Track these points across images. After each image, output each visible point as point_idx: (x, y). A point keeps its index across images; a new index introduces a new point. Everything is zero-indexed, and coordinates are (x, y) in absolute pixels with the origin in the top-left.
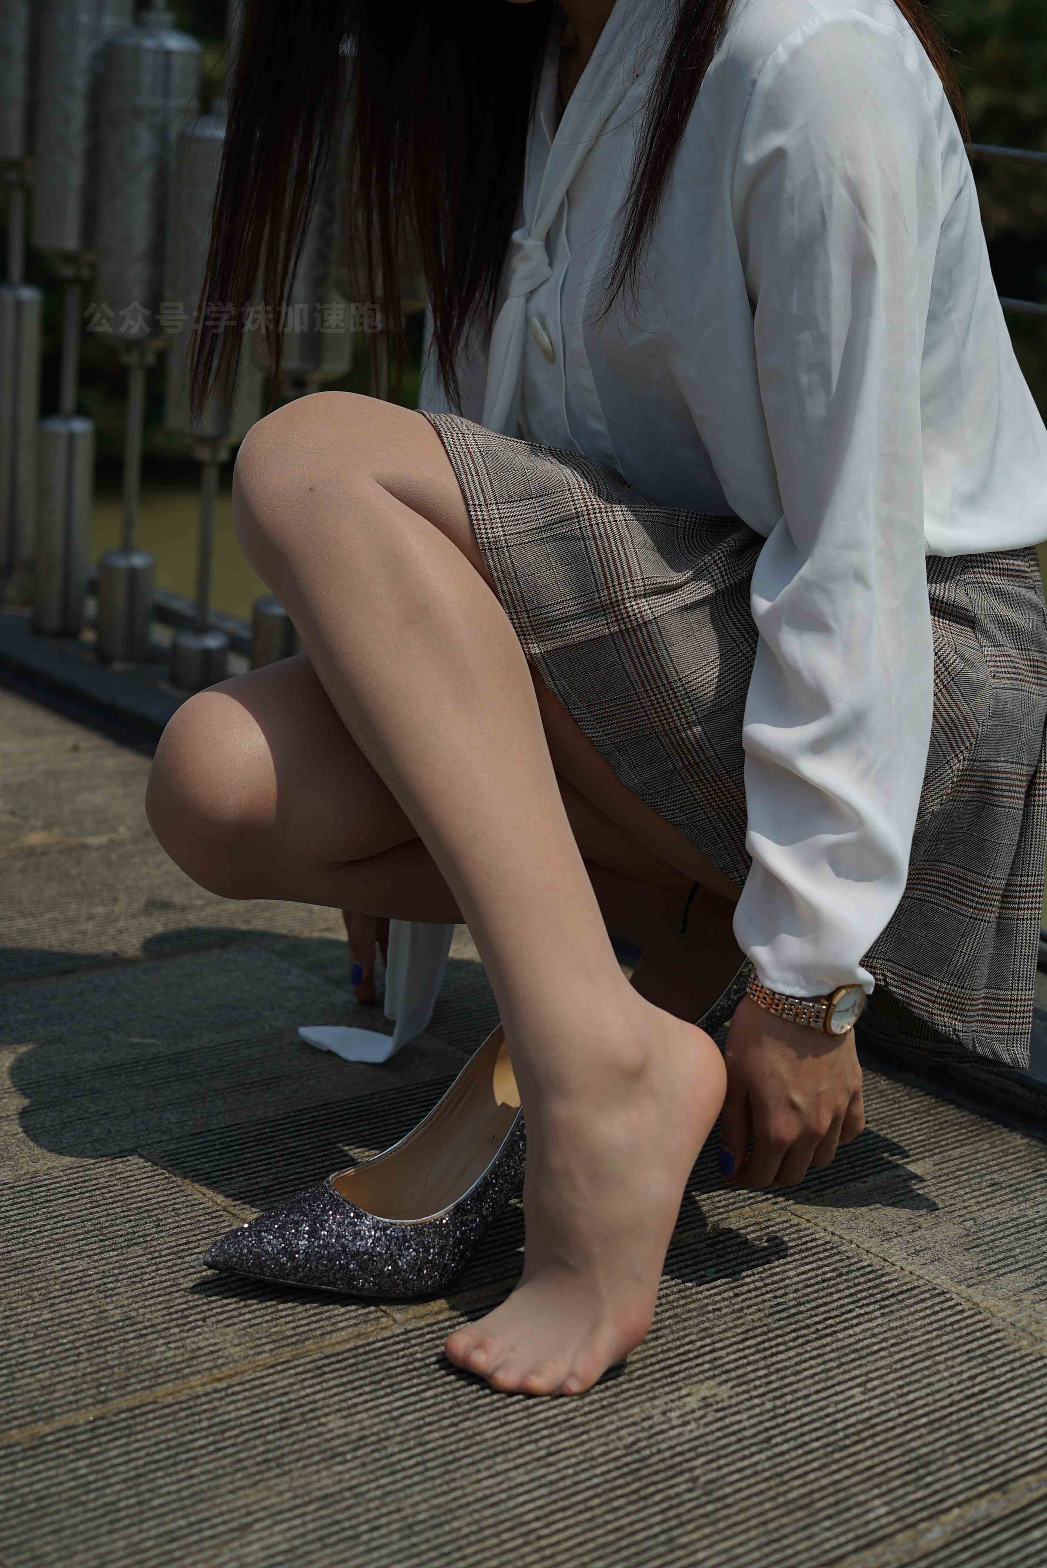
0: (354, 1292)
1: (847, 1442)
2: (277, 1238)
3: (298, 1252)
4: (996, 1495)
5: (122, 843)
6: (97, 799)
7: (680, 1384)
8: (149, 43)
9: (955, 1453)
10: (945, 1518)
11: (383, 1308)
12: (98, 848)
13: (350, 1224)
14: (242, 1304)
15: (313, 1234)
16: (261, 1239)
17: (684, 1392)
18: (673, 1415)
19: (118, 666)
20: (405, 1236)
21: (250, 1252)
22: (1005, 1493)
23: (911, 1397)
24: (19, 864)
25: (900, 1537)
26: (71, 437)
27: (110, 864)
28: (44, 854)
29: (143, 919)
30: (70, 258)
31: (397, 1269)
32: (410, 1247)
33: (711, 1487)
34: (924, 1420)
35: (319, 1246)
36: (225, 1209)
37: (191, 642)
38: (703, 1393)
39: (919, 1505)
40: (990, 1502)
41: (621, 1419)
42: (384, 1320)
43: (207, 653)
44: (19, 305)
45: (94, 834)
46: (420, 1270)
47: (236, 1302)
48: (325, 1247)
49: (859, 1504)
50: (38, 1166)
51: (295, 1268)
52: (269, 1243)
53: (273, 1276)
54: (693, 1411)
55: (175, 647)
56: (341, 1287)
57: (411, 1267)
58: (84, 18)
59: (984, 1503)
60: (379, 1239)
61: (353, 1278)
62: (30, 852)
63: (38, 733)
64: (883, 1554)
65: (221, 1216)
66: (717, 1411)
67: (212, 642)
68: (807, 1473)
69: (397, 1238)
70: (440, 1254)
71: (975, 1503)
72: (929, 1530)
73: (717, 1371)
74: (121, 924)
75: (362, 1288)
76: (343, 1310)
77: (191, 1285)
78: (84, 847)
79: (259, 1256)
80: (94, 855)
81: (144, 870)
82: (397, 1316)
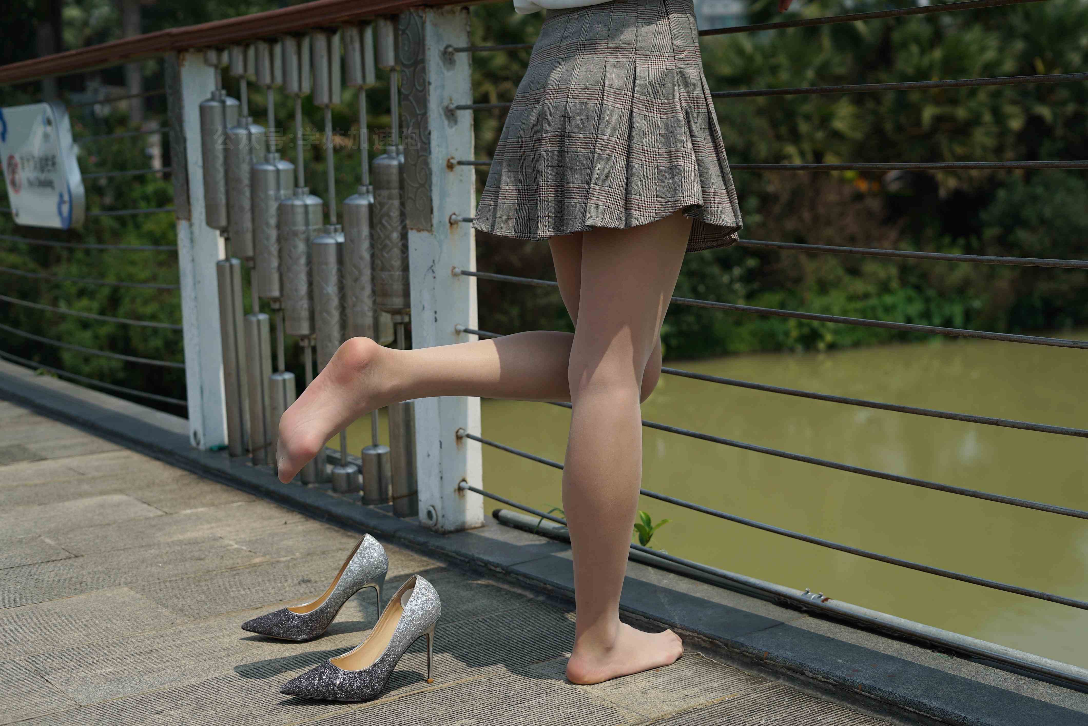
0: (337, 699)
2: (307, 680)
3: (314, 685)
5: (296, 559)
6: (290, 543)
8: (298, 203)
11: (349, 705)
12: (284, 562)
13: (334, 673)
15: (321, 678)
16: (301, 681)
19: (310, 486)
20: (355, 676)
21: (297, 686)
24: (248, 570)
26: (284, 381)
27: (288, 567)
28: (260, 566)
29: (297, 588)
30: (275, 300)
31: (353, 689)
32: (357, 681)
35: (322, 682)
37: (341, 471)
43: (348, 475)
44: (259, 321)
45: (283, 557)
46: (362, 689)
48: (325, 682)
50: (229, 672)
51: (314, 691)
52: (304, 683)
53: (306, 695)
55: (333, 473)
56: (331, 698)
57: (358, 688)
58: (272, 192)
60: (345, 678)
61: (336, 694)
62: (255, 565)
63: (270, 518)
67: (350, 470)
69: (352, 678)
74: (287, 589)
75: (340, 698)
76: (333, 706)
78: (278, 562)
79: (300, 687)
80: (282, 565)
81: (303, 568)
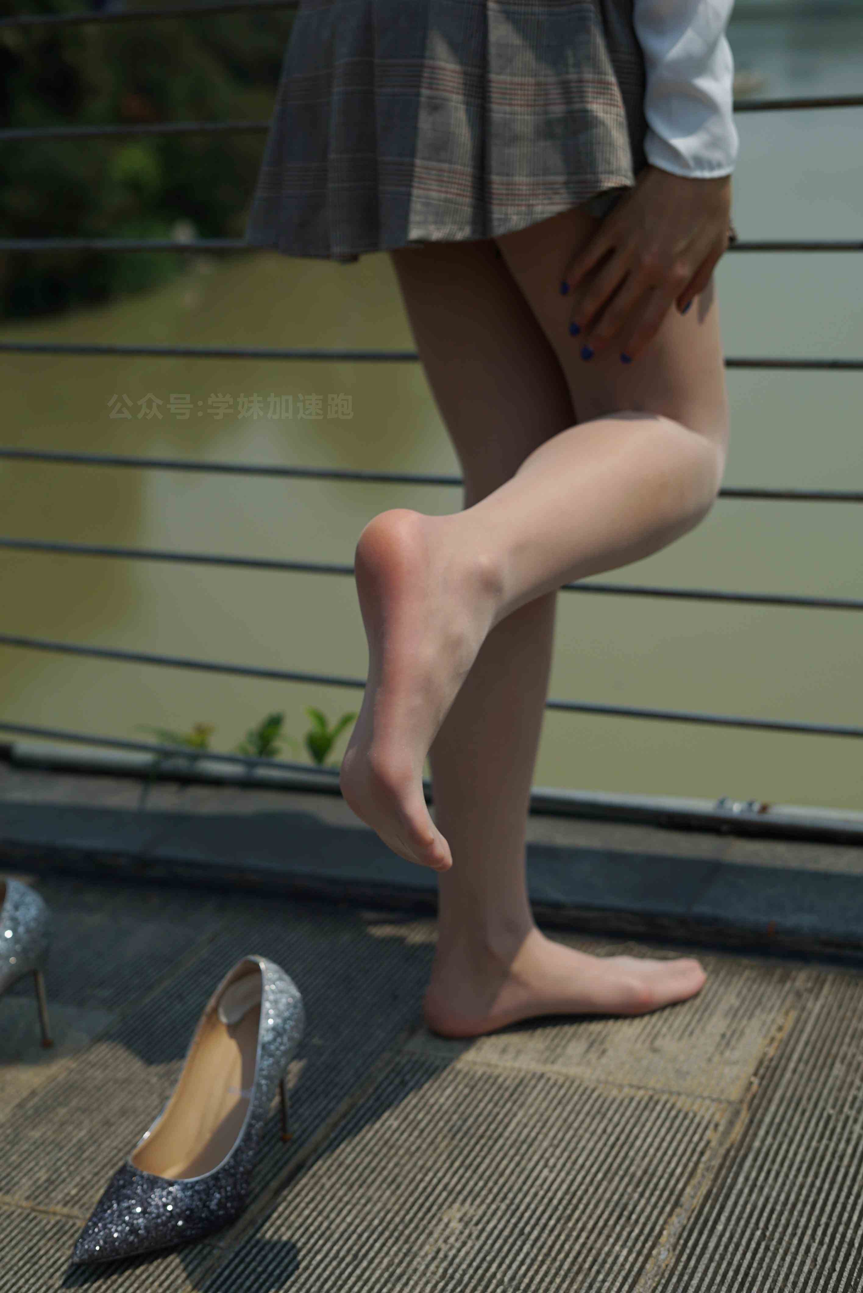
1: (568, 1212)
4: (678, 1210)
7: (439, 1215)
9: (634, 1191)
10: (663, 1240)
14: (109, 1282)
17: (445, 1220)
18: (452, 1240)
22: (681, 1206)
23: (580, 1161)
25: (648, 1266)
33: (515, 1283)
34: (600, 1176)
35: (153, 1219)
36: (33, 1210)
38: (459, 1215)
39: (642, 1238)
40: (678, 1216)
41: (423, 1258)
42: (215, 1252)
47: (104, 1283)
49: (608, 1254)
54: (461, 1233)
59: (674, 1219)
64: (646, 1283)
65: (35, 1218)
66: (477, 1224)
68: (562, 1246)
70: (234, 1187)
71: (670, 1221)
72: (659, 1254)
73: (453, 1195)
77: (61, 1282)
82: (222, 1244)
